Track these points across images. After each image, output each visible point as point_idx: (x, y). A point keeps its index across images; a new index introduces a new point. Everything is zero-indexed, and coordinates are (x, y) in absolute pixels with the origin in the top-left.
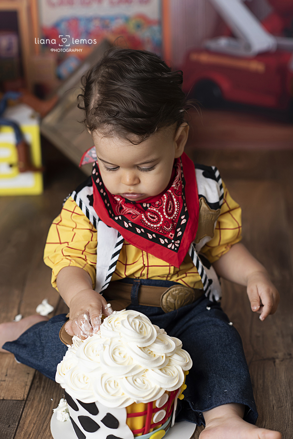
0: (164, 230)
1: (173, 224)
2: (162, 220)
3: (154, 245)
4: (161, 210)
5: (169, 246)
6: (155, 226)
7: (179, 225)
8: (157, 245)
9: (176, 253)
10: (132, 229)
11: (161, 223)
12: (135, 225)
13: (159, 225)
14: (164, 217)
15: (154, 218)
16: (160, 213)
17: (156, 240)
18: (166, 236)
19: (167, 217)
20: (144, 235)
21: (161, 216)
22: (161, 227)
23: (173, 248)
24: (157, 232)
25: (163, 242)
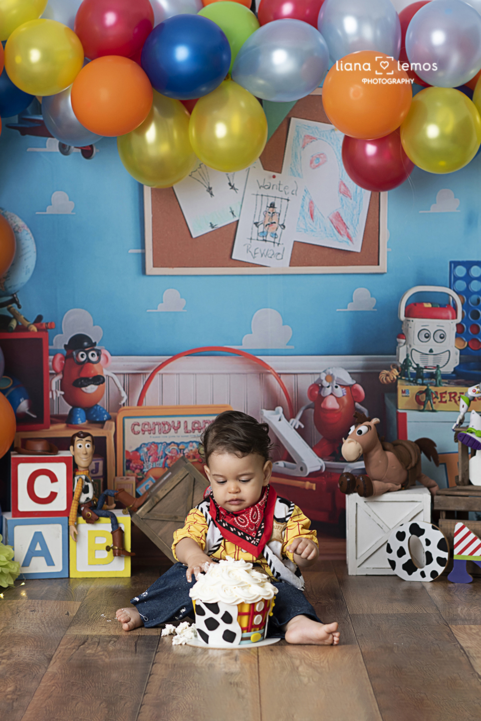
0: (249, 530)
1: (255, 528)
2: (248, 523)
3: (241, 541)
4: (248, 516)
5: (252, 542)
6: (243, 526)
7: (260, 529)
8: (244, 540)
9: (256, 547)
10: (228, 528)
11: (247, 525)
12: (230, 525)
13: (245, 526)
14: (249, 521)
15: (242, 521)
16: (247, 518)
17: (243, 537)
18: (250, 535)
19: (251, 521)
20: (235, 533)
21: (248, 520)
22: (247, 528)
23: (254, 543)
24: (244, 531)
25: (248, 539)
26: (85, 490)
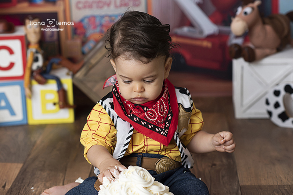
0: (158, 123)
1: (164, 120)
2: (157, 116)
3: (152, 132)
4: (156, 110)
5: (161, 133)
6: (153, 120)
7: (167, 120)
8: (154, 132)
9: (166, 137)
10: (139, 122)
11: (157, 118)
12: (141, 120)
13: (155, 120)
14: (158, 114)
15: (152, 115)
16: (155, 112)
17: (153, 129)
18: (160, 126)
19: (160, 114)
20: (146, 126)
21: (157, 114)
22: (157, 121)
23: (164, 134)
24: (154, 124)
25: (158, 130)
26: (36, 60)
